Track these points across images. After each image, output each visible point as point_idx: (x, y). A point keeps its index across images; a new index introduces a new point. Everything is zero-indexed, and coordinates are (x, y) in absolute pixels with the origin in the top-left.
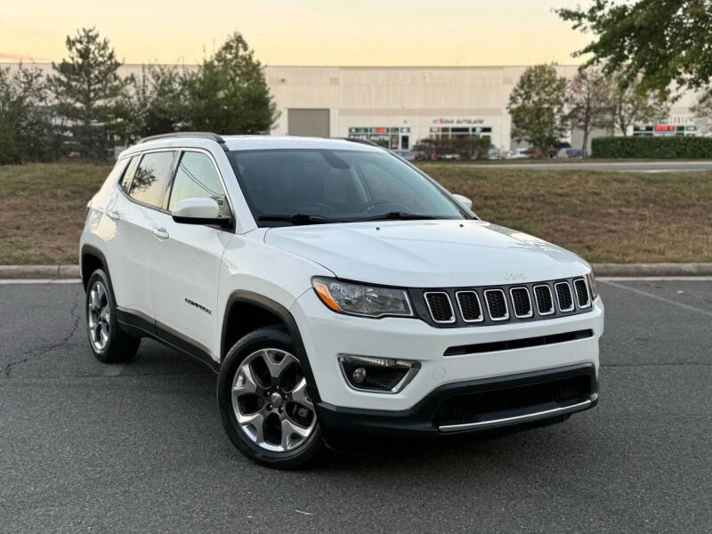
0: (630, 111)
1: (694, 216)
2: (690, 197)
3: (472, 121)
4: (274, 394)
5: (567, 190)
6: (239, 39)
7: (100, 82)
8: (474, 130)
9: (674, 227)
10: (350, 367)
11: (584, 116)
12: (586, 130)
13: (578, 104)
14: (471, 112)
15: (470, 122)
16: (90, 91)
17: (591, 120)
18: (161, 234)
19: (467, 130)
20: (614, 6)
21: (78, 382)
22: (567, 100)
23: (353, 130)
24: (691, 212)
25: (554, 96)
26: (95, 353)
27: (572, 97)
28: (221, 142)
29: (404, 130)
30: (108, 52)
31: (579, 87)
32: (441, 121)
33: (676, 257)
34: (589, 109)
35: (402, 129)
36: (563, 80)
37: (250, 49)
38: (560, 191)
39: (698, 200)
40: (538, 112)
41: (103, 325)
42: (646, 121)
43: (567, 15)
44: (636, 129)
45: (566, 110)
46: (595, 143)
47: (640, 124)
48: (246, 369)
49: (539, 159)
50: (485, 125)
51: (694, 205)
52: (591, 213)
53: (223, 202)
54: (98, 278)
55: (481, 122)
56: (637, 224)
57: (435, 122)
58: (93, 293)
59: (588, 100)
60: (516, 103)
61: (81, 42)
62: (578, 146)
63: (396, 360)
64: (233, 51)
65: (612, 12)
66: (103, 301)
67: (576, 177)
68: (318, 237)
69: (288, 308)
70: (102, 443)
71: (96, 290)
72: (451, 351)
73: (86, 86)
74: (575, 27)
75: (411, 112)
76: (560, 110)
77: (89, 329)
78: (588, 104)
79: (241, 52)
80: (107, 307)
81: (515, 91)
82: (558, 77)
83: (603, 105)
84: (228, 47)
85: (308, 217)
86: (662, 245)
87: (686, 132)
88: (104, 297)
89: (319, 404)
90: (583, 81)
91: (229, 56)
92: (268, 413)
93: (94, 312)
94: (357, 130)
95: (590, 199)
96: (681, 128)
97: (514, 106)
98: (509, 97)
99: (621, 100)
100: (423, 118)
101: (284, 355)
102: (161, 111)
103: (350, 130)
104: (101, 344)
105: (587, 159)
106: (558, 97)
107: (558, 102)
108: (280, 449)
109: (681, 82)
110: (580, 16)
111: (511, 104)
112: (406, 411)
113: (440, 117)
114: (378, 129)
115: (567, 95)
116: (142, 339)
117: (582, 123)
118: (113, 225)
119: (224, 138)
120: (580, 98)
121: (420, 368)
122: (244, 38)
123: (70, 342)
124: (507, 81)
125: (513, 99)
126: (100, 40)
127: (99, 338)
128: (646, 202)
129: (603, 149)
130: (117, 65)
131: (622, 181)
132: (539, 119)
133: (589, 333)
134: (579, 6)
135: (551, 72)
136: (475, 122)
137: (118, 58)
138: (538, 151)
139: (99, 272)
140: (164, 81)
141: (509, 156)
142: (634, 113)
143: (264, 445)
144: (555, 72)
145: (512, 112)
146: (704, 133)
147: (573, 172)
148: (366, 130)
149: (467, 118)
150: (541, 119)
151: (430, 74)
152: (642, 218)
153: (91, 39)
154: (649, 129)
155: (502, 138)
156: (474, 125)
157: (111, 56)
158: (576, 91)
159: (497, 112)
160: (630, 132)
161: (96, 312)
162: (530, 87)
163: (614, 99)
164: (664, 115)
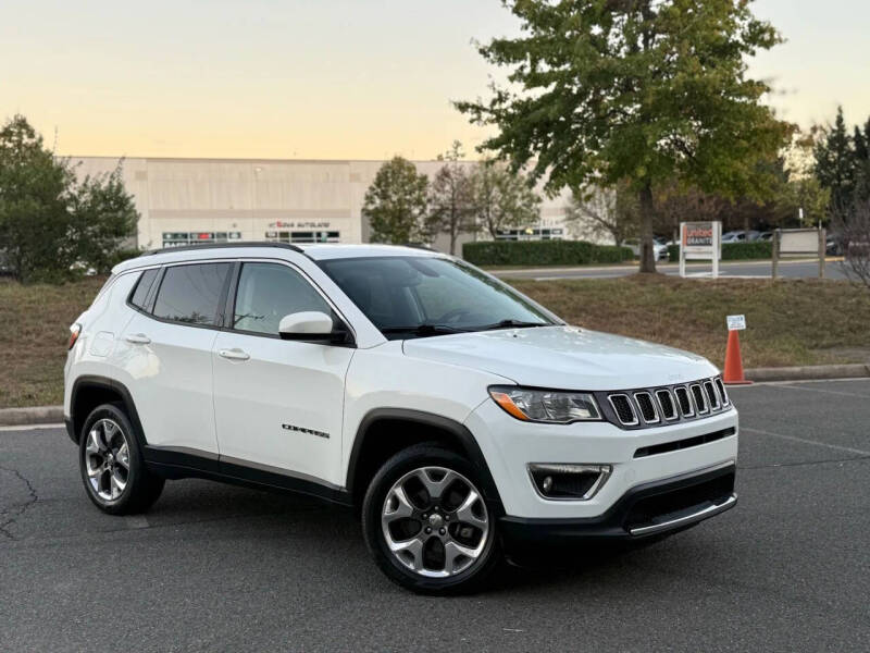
0: (498, 213)
3: (317, 223)
4: (433, 517)
6: (22, 124)
8: (319, 235)
10: (538, 476)
11: (450, 218)
12: (452, 234)
13: (441, 205)
14: (315, 214)
15: (313, 225)
17: (458, 223)
18: (233, 354)
19: (310, 235)
20: (516, 99)
22: (429, 201)
23: (169, 236)
24: (623, 319)
25: (415, 196)
26: (100, 506)
27: (435, 197)
29: (234, 236)
31: (443, 186)
32: (279, 225)
34: (454, 210)
35: (230, 234)
36: (424, 178)
37: (37, 136)
39: (627, 307)
40: (399, 213)
41: (115, 470)
43: (463, 107)
45: (430, 212)
46: (467, 248)
48: (399, 492)
50: (332, 229)
51: (625, 313)
54: (104, 414)
55: (326, 225)
57: (271, 225)
58: (94, 433)
59: (453, 201)
60: (372, 203)
64: (15, 138)
65: (515, 105)
69: (462, 420)
71: (100, 429)
72: (640, 452)
74: (472, 121)
75: (243, 214)
76: (422, 212)
78: (453, 205)
79: (26, 140)
80: (124, 448)
81: (372, 189)
82: (418, 174)
83: (469, 205)
84: (7, 133)
87: (552, 236)
88: (117, 437)
89: (504, 519)
90: (446, 179)
91: (10, 145)
92: (428, 537)
93: (94, 456)
94: (175, 236)
96: (546, 232)
97: (371, 207)
98: (364, 196)
99: (488, 202)
100: (256, 220)
101: (444, 473)
103: (164, 236)
104: (110, 493)
106: (419, 196)
107: (419, 202)
108: (444, 574)
110: (478, 109)
111: (367, 204)
112: (599, 516)
113: (276, 220)
114: (200, 235)
115: (429, 195)
117: (448, 227)
120: (444, 198)
121: (612, 470)
122: (29, 122)
124: (355, 178)
125: (369, 199)
129: (475, 255)
132: (400, 222)
133: (731, 431)
134: (480, 98)
135: (411, 168)
136: (320, 226)
142: (501, 216)
143: (424, 572)
144: (414, 168)
145: (367, 214)
146: (575, 237)
148: (185, 236)
149: (310, 221)
150: (403, 222)
151: (262, 169)
154: (514, 233)
156: (319, 229)
158: (439, 191)
159: (345, 214)
161: (100, 457)
162: (387, 185)
163: (481, 199)
164: (535, 218)
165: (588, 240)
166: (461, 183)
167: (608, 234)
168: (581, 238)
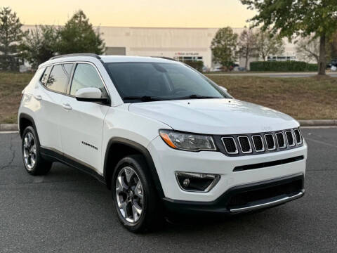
0: (267, 50)
1: (308, 98)
2: (305, 89)
3: (193, 54)
5: (248, 86)
6: (81, 13)
7: (12, 33)
8: (194, 58)
9: (299, 103)
10: (181, 178)
11: (246, 51)
12: (247, 58)
13: (243, 46)
14: (193, 49)
16: (7, 38)
17: (249, 54)
18: (67, 107)
19: (191, 58)
21: (21, 186)
22: (238, 44)
24: (306, 96)
25: (232, 42)
26: (28, 171)
27: (240, 43)
28: (99, 58)
30: (16, 19)
31: (244, 38)
32: (179, 54)
33: (303, 117)
34: (248, 48)
36: (236, 35)
37: (87, 17)
38: (244, 86)
39: (308, 90)
40: (225, 50)
41: (32, 156)
42: (274, 54)
43: (245, 2)
44: (269, 58)
45: (238, 49)
46: (252, 64)
47: (271, 56)
49: (226, 71)
50: (200, 56)
51: (307, 92)
52: (260, 96)
53: (103, 90)
54: (29, 131)
55: (197, 54)
56: (282, 102)
57: (176, 54)
58: (26, 139)
59: (248, 44)
60: (214, 45)
61: (2, 14)
62: (242, 66)
63: (206, 174)
64: (79, 19)
66: (32, 143)
67: (250, 79)
68: (158, 108)
69: (146, 146)
70: (41, 221)
71: (28, 137)
72: (237, 169)
73: (5, 36)
74: (248, 8)
75: (165, 49)
76: (235, 49)
77: (24, 158)
78: (248, 46)
79: (83, 19)
80: (35, 146)
81: (214, 39)
82: (234, 33)
83: (254, 46)
84: (76, 17)
85: (150, 97)
86: (296, 111)
87: (291, 59)
88: (32, 141)
89: (164, 199)
90: (245, 35)
91: (77, 21)
93: (26, 149)
95: (259, 90)
96: (288, 58)
97: (213, 47)
98: (211, 42)
99: (263, 45)
100: (171, 52)
102: (48, 46)
104: (31, 165)
105: (248, 72)
106: (234, 42)
107: (233, 45)
109: (298, 34)
110: (250, 3)
111: (212, 45)
112: (213, 201)
113: (178, 52)
115: (238, 42)
116: (54, 163)
117: (245, 55)
118: (38, 103)
119: (100, 56)
120: (244, 43)
121: (220, 178)
122: (84, 13)
123: (12, 164)
124: (209, 35)
125: (213, 43)
126: (12, 13)
127: (30, 162)
128: (285, 91)
129: (255, 67)
130: (21, 25)
131: (272, 81)
132: (225, 53)
133: (302, 157)
135: (231, 31)
136: (195, 54)
137: (21, 22)
138: (225, 68)
139: (30, 127)
140: (48, 32)
141: (211, 70)
144: (232, 30)
145: (212, 50)
146: (300, 59)
147: (248, 77)
149: (191, 52)
151: (173, 31)
152: (284, 99)
153: (8, 12)
154: (274, 58)
155: (207, 62)
156: (194, 56)
157: (18, 21)
158: (242, 40)
159: (205, 50)
160: (266, 60)
161: (28, 149)
162: (221, 38)
163: (259, 43)
164: (282, 51)
165: (306, 61)
166: (251, 37)
167: (314, 58)
168: (303, 60)
